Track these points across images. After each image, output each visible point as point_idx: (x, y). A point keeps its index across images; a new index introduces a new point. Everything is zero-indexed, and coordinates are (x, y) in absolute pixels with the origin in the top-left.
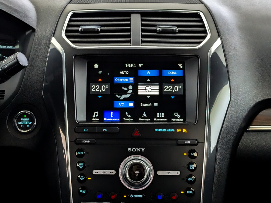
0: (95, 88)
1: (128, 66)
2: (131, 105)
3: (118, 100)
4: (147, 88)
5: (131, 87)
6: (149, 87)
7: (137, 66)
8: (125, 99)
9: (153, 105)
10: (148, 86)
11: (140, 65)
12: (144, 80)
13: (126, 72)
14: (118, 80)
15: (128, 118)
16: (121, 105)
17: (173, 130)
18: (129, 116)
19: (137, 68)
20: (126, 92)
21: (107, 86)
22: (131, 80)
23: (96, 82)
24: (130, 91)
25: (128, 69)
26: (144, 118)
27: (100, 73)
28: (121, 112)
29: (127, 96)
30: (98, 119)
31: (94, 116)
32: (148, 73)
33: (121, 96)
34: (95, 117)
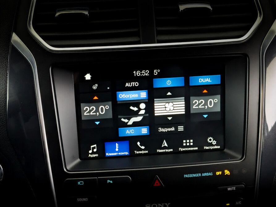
0: (88, 111)
1: (138, 73)
2: (144, 131)
3: (125, 125)
4: (167, 105)
5: (143, 106)
6: (171, 104)
7: (151, 73)
8: (135, 124)
9: (176, 128)
10: (169, 103)
11: (156, 72)
12: (162, 93)
13: (136, 84)
14: (123, 96)
15: (141, 150)
16: (130, 132)
17: (211, 174)
18: (143, 147)
19: (152, 76)
20: (136, 114)
21: (107, 107)
22: (143, 95)
23: (90, 101)
24: (142, 112)
25: (136, 79)
26: (165, 148)
27: (95, 87)
28: (132, 140)
29: (139, 119)
30: (97, 155)
31: (90, 152)
32: (169, 82)
33: (129, 119)
34: (93, 153)
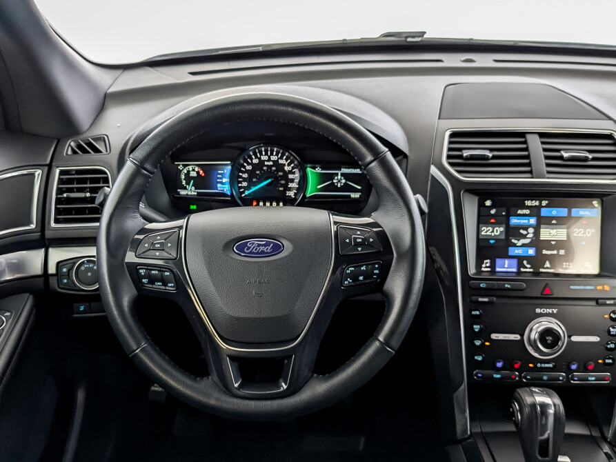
0: (486, 231)
1: (528, 203)
2: (531, 252)
3: (515, 245)
4: (551, 231)
5: (531, 230)
6: (555, 231)
7: (541, 203)
8: (523, 245)
9: (558, 252)
10: (553, 229)
11: (544, 203)
12: (548, 221)
13: (527, 212)
14: (514, 221)
15: (527, 268)
16: (518, 252)
17: (592, 288)
18: (529, 266)
19: (540, 206)
20: (525, 237)
21: (502, 229)
22: (533, 221)
23: (487, 223)
24: (531, 235)
25: (528, 207)
26: (547, 268)
27: (493, 212)
28: (520, 259)
29: (527, 241)
30: (489, 269)
31: (484, 266)
32: (554, 212)
33: (519, 240)
34: (486, 267)
